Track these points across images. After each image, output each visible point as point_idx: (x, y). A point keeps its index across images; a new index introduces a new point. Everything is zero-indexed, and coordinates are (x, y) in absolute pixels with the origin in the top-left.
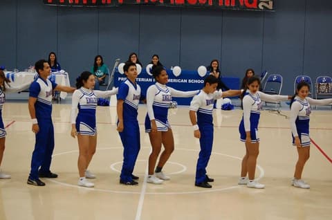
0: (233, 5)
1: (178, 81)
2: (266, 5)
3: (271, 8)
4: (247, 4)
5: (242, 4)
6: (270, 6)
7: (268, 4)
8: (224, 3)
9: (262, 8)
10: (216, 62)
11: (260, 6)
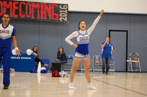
0: (45, 19)
1: (15, 58)
2: (63, 19)
3: (66, 20)
4: (53, 18)
5: (50, 18)
6: (66, 19)
7: (65, 18)
8: (40, 18)
9: (62, 20)
10: (36, 48)
11: (60, 19)
